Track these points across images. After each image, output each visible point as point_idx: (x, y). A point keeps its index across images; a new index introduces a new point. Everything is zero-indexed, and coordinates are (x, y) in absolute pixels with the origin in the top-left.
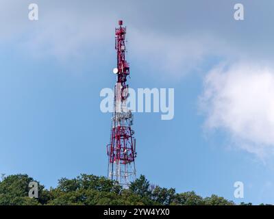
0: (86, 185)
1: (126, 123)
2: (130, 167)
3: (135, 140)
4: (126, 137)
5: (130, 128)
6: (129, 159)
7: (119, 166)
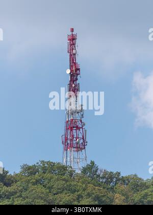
0: (45, 170)
1: (78, 117)
2: (82, 154)
3: (86, 131)
4: (78, 128)
5: (81, 121)
6: (80, 147)
7: (72, 153)
